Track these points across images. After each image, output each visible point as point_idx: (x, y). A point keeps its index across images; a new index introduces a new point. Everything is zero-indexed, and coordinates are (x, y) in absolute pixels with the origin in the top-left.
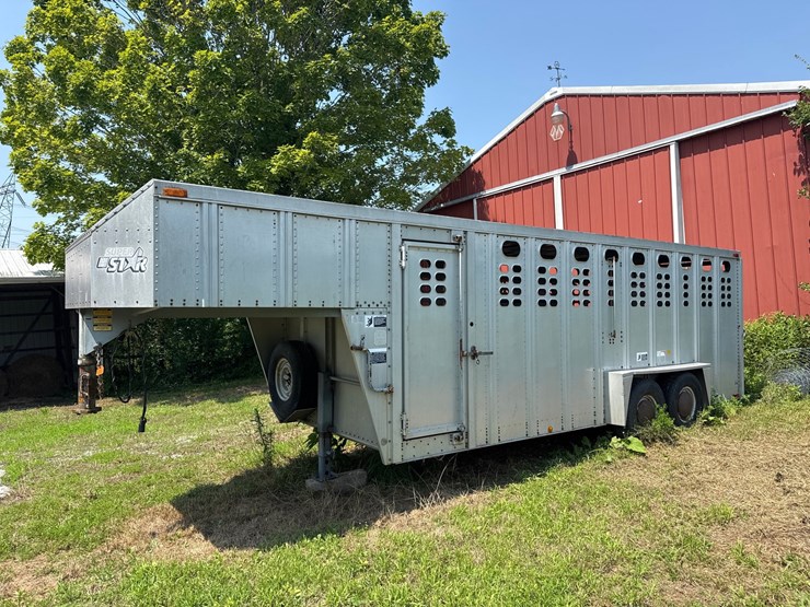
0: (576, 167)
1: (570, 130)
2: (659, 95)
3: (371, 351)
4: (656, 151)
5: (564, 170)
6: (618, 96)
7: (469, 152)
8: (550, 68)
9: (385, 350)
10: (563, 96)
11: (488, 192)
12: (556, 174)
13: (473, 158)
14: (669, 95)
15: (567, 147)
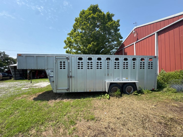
0: (138, 41)
1: (137, 34)
2: (154, 23)
3: (50, 76)
4: (152, 35)
5: (136, 42)
6: (146, 26)
7: (122, 41)
8: (134, 24)
9: (53, 76)
10: (136, 28)
11: (125, 47)
12: (134, 43)
13: (123, 42)
14: (156, 23)
15: (137, 38)
